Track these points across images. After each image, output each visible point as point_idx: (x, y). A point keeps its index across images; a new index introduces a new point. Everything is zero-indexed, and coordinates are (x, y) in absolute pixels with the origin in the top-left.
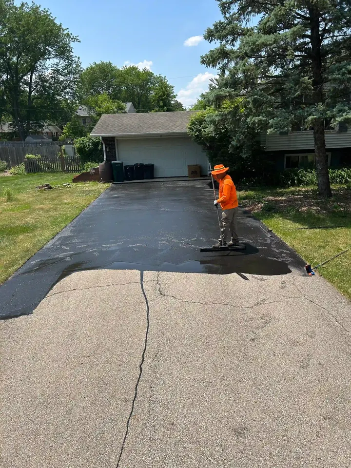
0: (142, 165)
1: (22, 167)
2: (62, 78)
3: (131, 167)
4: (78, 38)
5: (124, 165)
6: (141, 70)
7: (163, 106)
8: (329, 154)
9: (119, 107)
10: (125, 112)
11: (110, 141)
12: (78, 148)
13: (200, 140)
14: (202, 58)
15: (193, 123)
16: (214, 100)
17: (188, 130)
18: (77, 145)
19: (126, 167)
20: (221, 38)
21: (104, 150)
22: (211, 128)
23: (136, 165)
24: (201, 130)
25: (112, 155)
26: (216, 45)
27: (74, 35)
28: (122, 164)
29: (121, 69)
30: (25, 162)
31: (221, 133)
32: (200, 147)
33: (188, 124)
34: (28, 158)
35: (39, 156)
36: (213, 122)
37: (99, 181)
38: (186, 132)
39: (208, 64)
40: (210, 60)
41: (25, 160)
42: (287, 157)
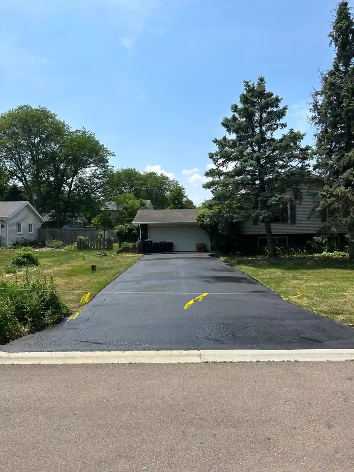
0: (164, 243)
1: (75, 245)
2: (97, 180)
3: (157, 244)
4: (115, 154)
5: (153, 242)
6: (159, 175)
7: (178, 204)
8: (287, 237)
9: (141, 203)
10: (146, 208)
11: (144, 227)
12: (117, 233)
13: (203, 227)
14: (203, 185)
15: (199, 217)
16: (209, 205)
17: (196, 221)
18: (117, 230)
19: (154, 244)
20: (213, 176)
21: (140, 232)
22: (208, 219)
23: (161, 243)
24: (203, 221)
25: (145, 236)
26: (210, 179)
27: (112, 151)
28: (151, 241)
29: (142, 174)
30: (77, 241)
31: (215, 222)
32: (204, 231)
33: (196, 217)
34: (80, 239)
35: (87, 238)
36: (209, 216)
37: (135, 252)
38: (195, 222)
39: (206, 188)
40: (208, 186)
41: (77, 240)
42: (260, 239)
